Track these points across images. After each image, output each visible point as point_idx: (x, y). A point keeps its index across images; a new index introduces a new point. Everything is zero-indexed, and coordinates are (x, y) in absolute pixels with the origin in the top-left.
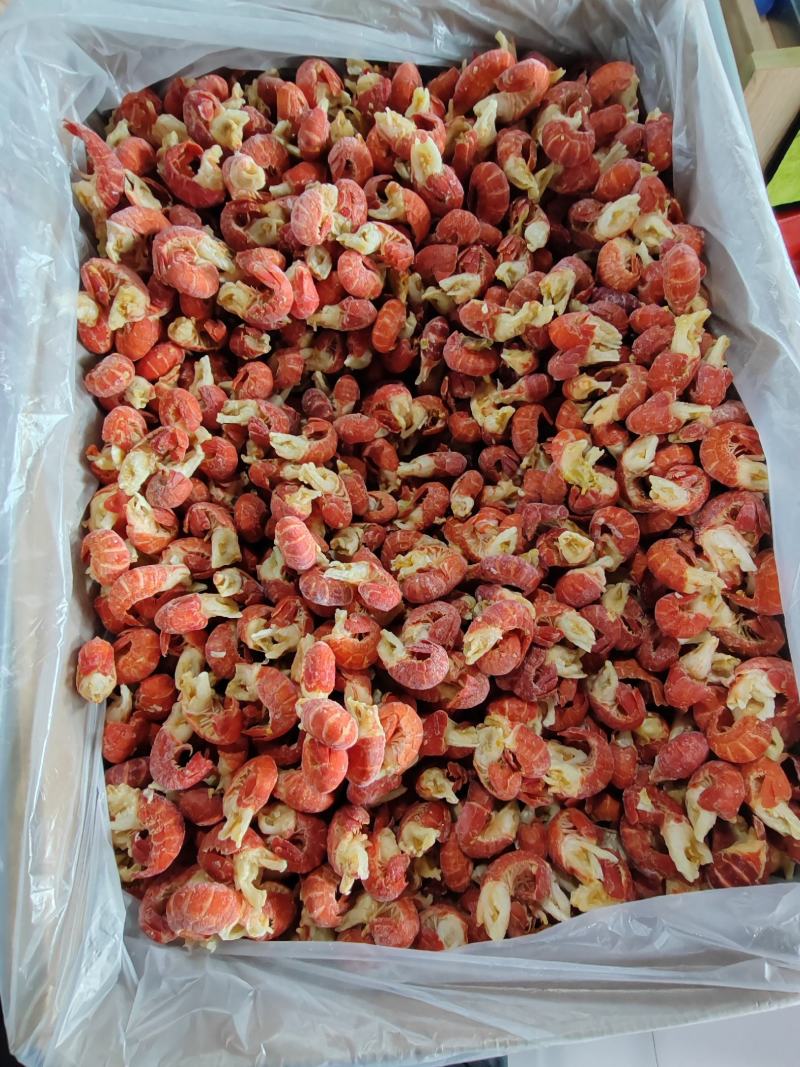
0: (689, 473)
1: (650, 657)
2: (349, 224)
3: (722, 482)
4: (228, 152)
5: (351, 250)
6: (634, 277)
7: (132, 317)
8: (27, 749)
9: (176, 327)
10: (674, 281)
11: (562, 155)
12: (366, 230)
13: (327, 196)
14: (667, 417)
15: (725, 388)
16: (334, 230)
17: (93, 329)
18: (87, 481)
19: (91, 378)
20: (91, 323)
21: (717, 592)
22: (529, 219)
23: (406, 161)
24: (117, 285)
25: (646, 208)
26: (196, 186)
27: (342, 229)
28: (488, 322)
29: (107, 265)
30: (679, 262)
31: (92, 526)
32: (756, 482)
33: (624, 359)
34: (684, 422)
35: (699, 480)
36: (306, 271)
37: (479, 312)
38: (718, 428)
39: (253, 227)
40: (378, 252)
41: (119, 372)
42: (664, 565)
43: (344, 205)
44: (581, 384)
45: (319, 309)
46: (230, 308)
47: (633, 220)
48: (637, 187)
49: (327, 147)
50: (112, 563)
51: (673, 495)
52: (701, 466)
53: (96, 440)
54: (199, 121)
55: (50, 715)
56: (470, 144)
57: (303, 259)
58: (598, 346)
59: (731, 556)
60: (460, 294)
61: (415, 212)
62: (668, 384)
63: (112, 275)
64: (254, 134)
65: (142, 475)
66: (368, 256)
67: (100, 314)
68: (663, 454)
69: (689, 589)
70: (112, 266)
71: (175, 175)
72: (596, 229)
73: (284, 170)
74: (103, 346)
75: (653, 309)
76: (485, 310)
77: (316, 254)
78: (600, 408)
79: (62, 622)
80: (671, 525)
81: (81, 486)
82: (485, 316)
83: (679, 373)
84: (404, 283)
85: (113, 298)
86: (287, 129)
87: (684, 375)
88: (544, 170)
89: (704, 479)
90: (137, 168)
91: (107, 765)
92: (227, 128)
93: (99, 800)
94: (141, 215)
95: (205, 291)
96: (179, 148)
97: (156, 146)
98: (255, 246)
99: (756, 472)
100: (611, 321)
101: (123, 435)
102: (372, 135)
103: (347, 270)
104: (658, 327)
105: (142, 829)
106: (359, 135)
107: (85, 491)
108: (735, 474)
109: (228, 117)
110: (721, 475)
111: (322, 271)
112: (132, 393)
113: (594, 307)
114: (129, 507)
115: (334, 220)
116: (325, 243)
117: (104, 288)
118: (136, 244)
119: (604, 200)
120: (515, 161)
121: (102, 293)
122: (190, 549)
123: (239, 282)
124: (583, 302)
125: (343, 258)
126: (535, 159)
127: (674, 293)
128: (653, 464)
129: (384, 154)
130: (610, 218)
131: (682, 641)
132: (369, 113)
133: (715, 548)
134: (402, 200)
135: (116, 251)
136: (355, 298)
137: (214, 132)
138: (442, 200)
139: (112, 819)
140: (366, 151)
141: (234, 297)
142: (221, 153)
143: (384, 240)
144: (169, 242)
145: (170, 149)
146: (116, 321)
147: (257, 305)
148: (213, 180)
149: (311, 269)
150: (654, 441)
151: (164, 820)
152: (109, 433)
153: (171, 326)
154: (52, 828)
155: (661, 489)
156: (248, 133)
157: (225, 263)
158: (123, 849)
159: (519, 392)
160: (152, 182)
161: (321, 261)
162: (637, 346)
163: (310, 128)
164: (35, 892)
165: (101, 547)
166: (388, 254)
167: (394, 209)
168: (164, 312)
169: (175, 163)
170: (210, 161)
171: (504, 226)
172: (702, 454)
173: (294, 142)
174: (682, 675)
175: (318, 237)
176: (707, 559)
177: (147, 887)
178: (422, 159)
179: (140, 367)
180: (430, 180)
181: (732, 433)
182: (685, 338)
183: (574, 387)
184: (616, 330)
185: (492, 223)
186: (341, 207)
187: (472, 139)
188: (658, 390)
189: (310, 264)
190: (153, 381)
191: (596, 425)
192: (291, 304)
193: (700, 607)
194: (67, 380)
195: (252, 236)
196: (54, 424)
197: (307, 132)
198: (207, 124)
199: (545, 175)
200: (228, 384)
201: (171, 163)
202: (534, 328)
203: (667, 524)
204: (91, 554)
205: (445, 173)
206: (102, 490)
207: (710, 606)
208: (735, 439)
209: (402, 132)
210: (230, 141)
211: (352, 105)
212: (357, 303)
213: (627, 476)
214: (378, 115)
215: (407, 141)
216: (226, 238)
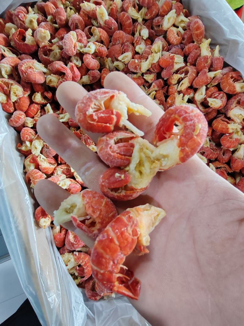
0: (219, 94)
1: (223, 158)
2: (83, 45)
3: (231, 93)
4: (34, 31)
5: (86, 53)
6: (181, 38)
7: (19, 96)
8: (30, 250)
9: (35, 97)
10: (196, 32)
11: (146, 3)
12: (89, 45)
13: (73, 35)
14: (207, 77)
15: (223, 63)
16: (78, 48)
17: (6, 104)
18: (21, 156)
19: (11, 120)
20: (5, 102)
21: (239, 130)
22: (140, 30)
23: (96, 19)
24: (10, 86)
25: (178, 13)
26: (26, 44)
27: (81, 48)
28: (138, 65)
29: (4, 80)
30: (197, 25)
31: (27, 171)
32: (243, 89)
33: (186, 65)
34: (212, 78)
35: (223, 95)
36: (73, 65)
37: (135, 62)
38: (225, 76)
39: (51, 55)
40: (95, 52)
41: (20, 116)
42: (220, 126)
43: (79, 38)
44: (174, 77)
45: (81, 78)
46: (51, 85)
47: (175, 19)
48: (173, 7)
49: (67, 21)
50: (39, 179)
51: (216, 103)
52: (222, 90)
53: (20, 141)
54: (20, 22)
55: (34, 235)
56: (115, 6)
57: (71, 62)
58: (176, 63)
59: (241, 116)
60: (126, 60)
61: (103, 35)
62: (205, 67)
63: (7, 83)
64: (41, 23)
65: (40, 148)
66: (92, 54)
67: (7, 98)
68: (208, 92)
69: (231, 131)
70: (6, 79)
71: (18, 43)
72: (163, 26)
73: (55, 34)
74: (12, 109)
75: (191, 45)
76: (136, 61)
77: (75, 58)
78: (182, 84)
79: (28, 202)
80: (216, 114)
81: (20, 158)
82: (137, 63)
83: (207, 62)
84: (106, 62)
85: (10, 91)
86: (51, 18)
87: (208, 62)
88: (141, 11)
89: (225, 94)
90: (4, 44)
91: (59, 249)
92: (31, 22)
93: (60, 260)
94: (11, 59)
95: (41, 80)
96: (17, 32)
97: (8, 36)
98: (53, 61)
99: (242, 86)
100: (178, 54)
101: (28, 136)
102: (81, 13)
103: (87, 60)
104: (195, 50)
105: (78, 265)
106: (77, 13)
107: (21, 159)
108: (235, 89)
109: (30, 17)
110: (231, 91)
111: (79, 64)
112: (27, 123)
113: (171, 51)
114: (38, 159)
115: (77, 44)
116: (77, 53)
117: (6, 88)
118: (12, 71)
119: (163, 16)
120: (131, 9)
121: (6, 90)
122: (63, 168)
123: (52, 74)
124: (166, 51)
125: (85, 57)
126: (138, 7)
127: (197, 37)
128: (206, 96)
129: (87, 19)
130: (167, 21)
131: (231, 149)
132: (77, 6)
133: (235, 115)
134: (98, 32)
135: (6, 74)
136: (92, 70)
137: (27, 24)
138: (111, 29)
139: (67, 265)
140: (81, 19)
141: (52, 80)
142: (32, 31)
143: (96, 47)
144: (24, 66)
145: (13, 35)
146: (14, 98)
147: (60, 80)
148: (32, 41)
149: (75, 64)
150: (204, 88)
151: (85, 259)
152: (23, 137)
153: (33, 97)
154: (47, 274)
155: (212, 101)
156: (39, 23)
157: (45, 70)
158: (73, 274)
159: (154, 87)
160: (11, 48)
161: (77, 61)
162: (189, 59)
163: (60, 15)
164: (49, 297)
165: (33, 175)
166: (99, 52)
167: (96, 37)
168: (29, 93)
169: (17, 39)
170: (29, 35)
171: (133, 34)
172: (221, 86)
173: (56, 23)
174: (236, 159)
175: (74, 51)
176: (233, 120)
177: (85, 284)
178: (101, 15)
179: (27, 114)
180: (106, 22)
181: (230, 76)
182: (205, 51)
183: (172, 79)
184: (181, 56)
185: (129, 34)
186: (79, 39)
187: (115, 5)
188: (201, 70)
189: (74, 62)
190: (33, 118)
191: (182, 90)
192: (72, 77)
193: (235, 136)
194: (3, 121)
195: (51, 59)
196: (3, 137)
197: (59, 16)
198: (23, 22)
199: (142, 12)
200: (58, 112)
201: (15, 39)
202: (154, 64)
203: (214, 114)
204: (31, 178)
205: (110, 19)
206: (27, 158)
207: (238, 135)
208: (232, 77)
209: (91, 8)
210: (33, 27)
211: (71, 6)
212: (94, 71)
213: (198, 103)
214: (81, 5)
215: (94, 11)
216: (42, 62)
